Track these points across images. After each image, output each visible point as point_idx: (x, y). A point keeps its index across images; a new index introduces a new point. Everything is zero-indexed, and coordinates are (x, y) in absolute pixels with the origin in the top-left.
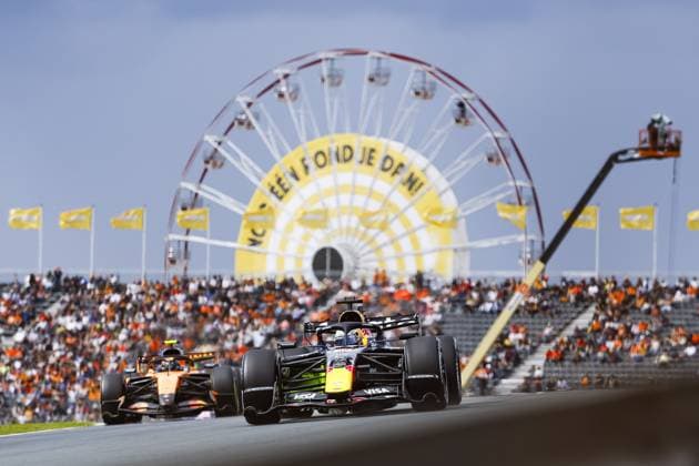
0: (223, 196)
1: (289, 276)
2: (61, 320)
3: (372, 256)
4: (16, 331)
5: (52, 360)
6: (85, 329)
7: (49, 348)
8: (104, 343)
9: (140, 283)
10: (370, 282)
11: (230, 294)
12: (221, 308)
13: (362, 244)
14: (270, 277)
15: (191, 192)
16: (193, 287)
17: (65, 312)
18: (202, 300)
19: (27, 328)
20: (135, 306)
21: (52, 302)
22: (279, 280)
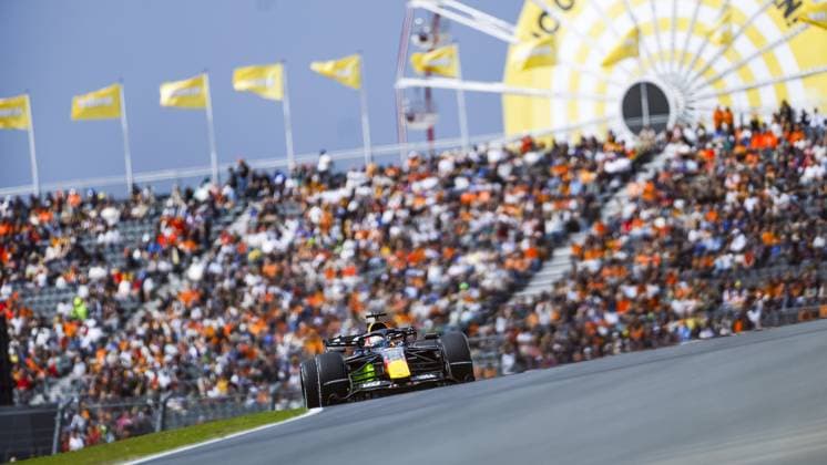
0: (475, 13)
1: (588, 134)
2: (252, 240)
3: (710, 90)
4: (190, 262)
5: (248, 301)
6: (292, 248)
7: (241, 283)
8: (322, 264)
9: (364, 170)
10: (711, 128)
11: (504, 171)
12: (493, 194)
13: (694, 74)
14: (560, 139)
15: (429, 12)
16: (446, 166)
17: (258, 228)
18: (461, 183)
19: (206, 257)
20: (361, 204)
21: (238, 214)
22: (573, 141)
